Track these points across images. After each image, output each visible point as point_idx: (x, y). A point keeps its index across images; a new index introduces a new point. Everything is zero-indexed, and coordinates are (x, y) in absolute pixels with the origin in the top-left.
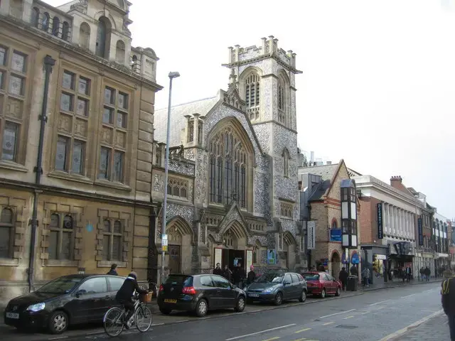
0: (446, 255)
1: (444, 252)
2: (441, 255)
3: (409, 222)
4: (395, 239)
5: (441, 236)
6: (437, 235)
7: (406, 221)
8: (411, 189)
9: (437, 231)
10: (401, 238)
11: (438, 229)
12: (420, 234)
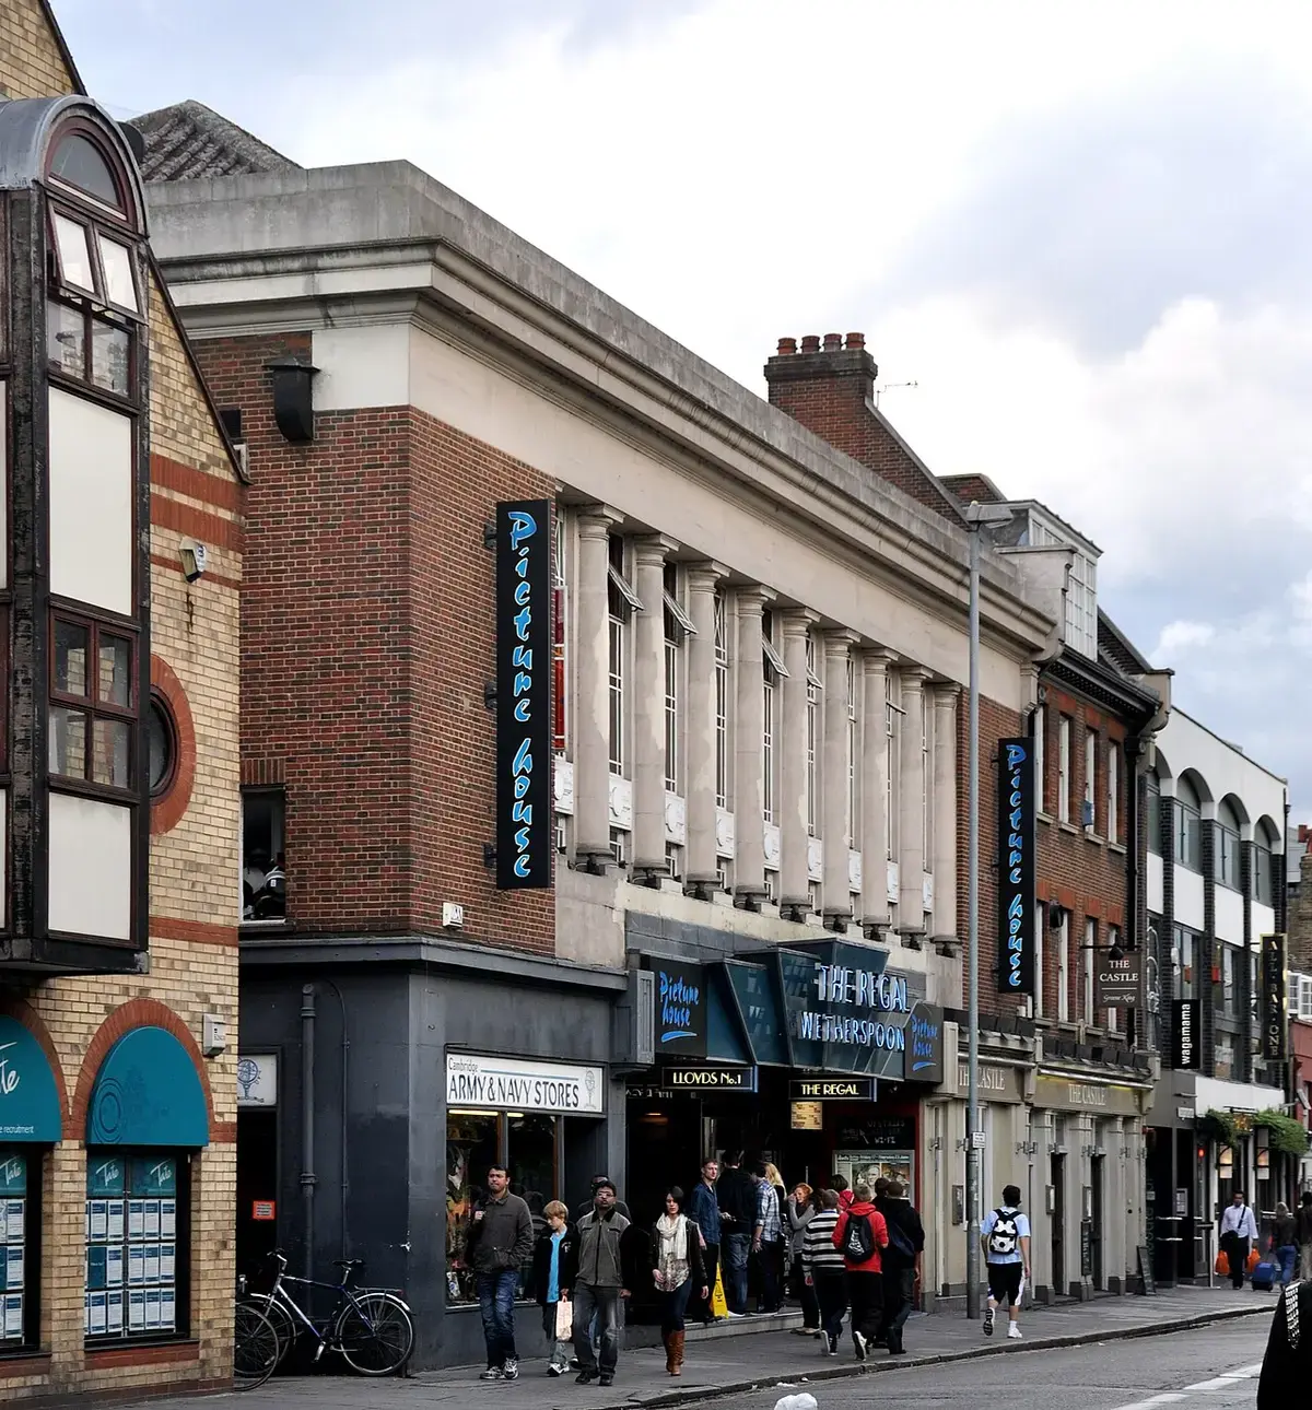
0: (1265, 1099)
1: (1241, 1074)
2: (1214, 1095)
3: (899, 768)
4: (720, 915)
5: (1228, 930)
6: (1188, 912)
7: (863, 747)
8: (975, 487)
9: (1188, 883)
10: (793, 912)
11: (1205, 868)
12: (1004, 893)
